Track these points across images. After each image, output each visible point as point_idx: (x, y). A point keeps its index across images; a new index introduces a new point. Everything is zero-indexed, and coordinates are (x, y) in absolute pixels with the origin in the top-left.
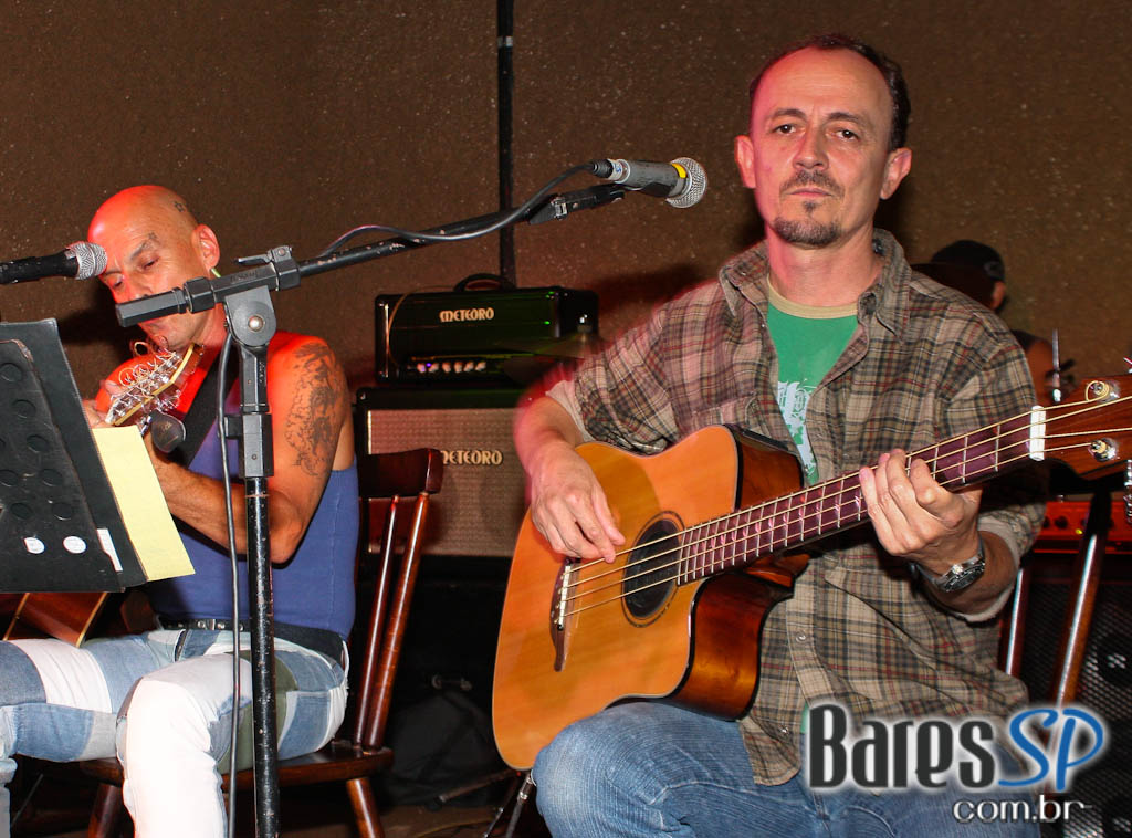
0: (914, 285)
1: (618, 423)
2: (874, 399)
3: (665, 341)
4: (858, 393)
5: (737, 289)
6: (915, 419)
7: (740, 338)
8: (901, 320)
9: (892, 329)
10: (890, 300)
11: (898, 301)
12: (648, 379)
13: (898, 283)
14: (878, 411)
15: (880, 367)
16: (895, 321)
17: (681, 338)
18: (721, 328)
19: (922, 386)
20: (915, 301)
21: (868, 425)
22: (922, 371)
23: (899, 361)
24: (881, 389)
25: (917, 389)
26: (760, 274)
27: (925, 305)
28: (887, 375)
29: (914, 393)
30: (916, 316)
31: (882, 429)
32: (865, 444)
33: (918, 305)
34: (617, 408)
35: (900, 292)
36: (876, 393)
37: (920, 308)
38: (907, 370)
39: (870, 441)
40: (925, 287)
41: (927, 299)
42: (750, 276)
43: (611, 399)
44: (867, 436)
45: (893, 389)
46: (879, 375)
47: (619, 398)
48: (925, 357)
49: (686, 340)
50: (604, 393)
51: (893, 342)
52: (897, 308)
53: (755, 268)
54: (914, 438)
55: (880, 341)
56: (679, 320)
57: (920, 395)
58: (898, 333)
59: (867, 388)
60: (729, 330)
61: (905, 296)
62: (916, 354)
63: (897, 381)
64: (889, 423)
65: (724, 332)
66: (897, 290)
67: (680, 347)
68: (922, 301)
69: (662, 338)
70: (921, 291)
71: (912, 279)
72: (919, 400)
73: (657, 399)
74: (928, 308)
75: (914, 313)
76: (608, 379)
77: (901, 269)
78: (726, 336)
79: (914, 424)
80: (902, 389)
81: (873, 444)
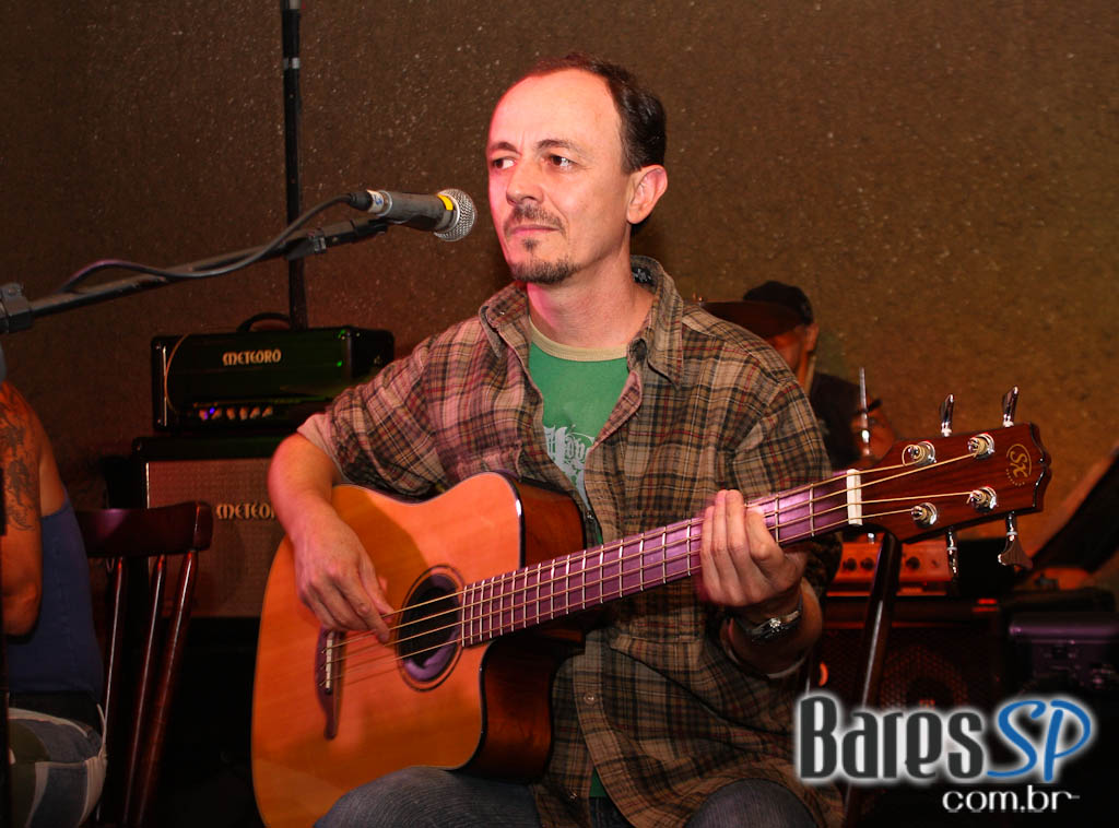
0: (687, 321)
1: (381, 471)
2: (651, 451)
3: (428, 381)
4: (635, 444)
5: (495, 330)
6: (695, 474)
7: (502, 383)
8: (674, 363)
9: (666, 374)
10: (663, 342)
11: (671, 341)
12: (409, 423)
13: (669, 320)
14: (656, 466)
15: (655, 416)
16: (669, 365)
17: (444, 379)
18: (484, 371)
19: (700, 436)
20: (689, 339)
21: (646, 481)
22: (699, 421)
23: (674, 409)
24: (657, 440)
25: (695, 441)
26: (520, 313)
27: (699, 344)
28: (664, 425)
29: (692, 445)
30: (690, 357)
31: (661, 486)
32: (644, 502)
33: (691, 344)
34: (379, 456)
35: (672, 330)
36: (652, 445)
37: (694, 348)
38: (683, 421)
39: (649, 498)
40: (698, 322)
41: (701, 337)
42: (509, 315)
43: (371, 444)
44: (645, 493)
45: (670, 442)
46: (655, 424)
47: (379, 443)
48: (702, 405)
49: (449, 382)
50: (363, 439)
51: (668, 388)
52: (670, 351)
53: (515, 306)
54: (694, 496)
55: (654, 386)
56: (442, 360)
57: (699, 447)
58: (673, 378)
59: (643, 439)
60: (492, 374)
61: (678, 334)
62: (691, 402)
63: (673, 432)
64: (668, 481)
65: (486, 375)
66: (669, 328)
67: (443, 389)
68: (696, 340)
69: (425, 379)
70: (695, 327)
71: (685, 314)
72: (698, 453)
73: (420, 446)
74: (703, 348)
75: (689, 353)
76: (366, 421)
77: (672, 303)
78: (488, 380)
79: (694, 480)
80: (680, 442)
81: (652, 502)
